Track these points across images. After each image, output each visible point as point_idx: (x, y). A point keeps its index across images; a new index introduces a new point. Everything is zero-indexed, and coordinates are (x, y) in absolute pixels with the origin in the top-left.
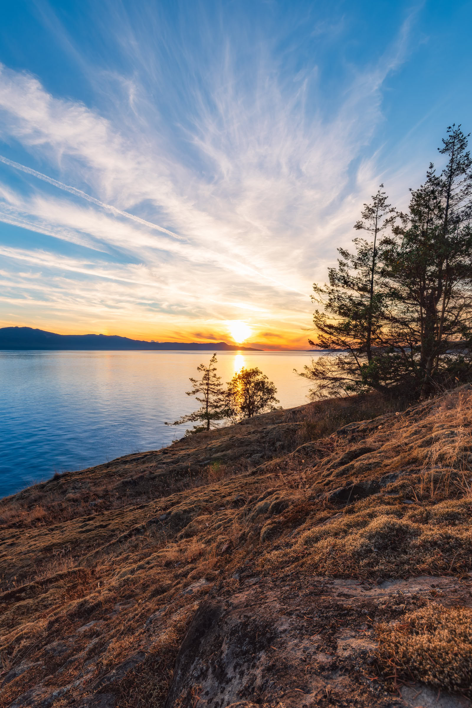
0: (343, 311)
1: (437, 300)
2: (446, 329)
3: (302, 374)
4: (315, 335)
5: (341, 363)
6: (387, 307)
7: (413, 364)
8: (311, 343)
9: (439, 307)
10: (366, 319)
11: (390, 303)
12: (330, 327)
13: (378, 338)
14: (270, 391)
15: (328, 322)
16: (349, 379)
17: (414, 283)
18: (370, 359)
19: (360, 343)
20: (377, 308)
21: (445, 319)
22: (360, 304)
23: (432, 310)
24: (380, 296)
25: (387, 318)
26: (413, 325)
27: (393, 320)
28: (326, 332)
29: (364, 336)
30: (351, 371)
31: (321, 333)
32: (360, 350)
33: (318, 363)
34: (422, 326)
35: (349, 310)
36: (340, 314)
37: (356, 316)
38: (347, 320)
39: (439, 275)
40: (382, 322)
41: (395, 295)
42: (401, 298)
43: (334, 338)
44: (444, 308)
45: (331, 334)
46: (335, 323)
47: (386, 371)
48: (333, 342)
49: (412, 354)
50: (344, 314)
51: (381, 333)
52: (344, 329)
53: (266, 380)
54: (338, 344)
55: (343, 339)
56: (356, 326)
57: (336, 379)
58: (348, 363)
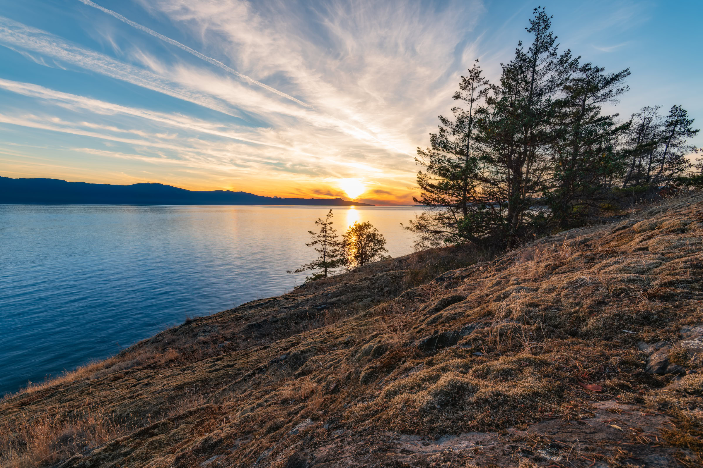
0: (443, 172)
1: (522, 163)
2: (530, 189)
3: (408, 228)
4: (418, 192)
5: (441, 218)
6: (480, 169)
7: (501, 219)
8: (415, 200)
9: (524, 169)
10: (462, 179)
11: (482, 165)
12: (432, 186)
13: (472, 196)
14: (380, 242)
15: (430, 182)
16: (447, 231)
17: (503, 148)
18: (465, 214)
19: (457, 201)
20: (472, 170)
21: (529, 180)
22: (458, 166)
23: (518, 172)
24: (474, 160)
25: (481, 179)
26: (503, 185)
27: (486, 180)
28: (428, 190)
29: (460, 195)
30: (450, 225)
31: (423, 191)
32: (458, 207)
33: (421, 218)
34: (509, 186)
35: (448, 171)
36: (440, 175)
37: (454, 177)
38: (446, 180)
39: (525, 142)
40: (476, 182)
41: (487, 158)
42: (491, 161)
43: (435, 196)
44: (528, 171)
45: (432, 192)
46: (435, 183)
47: (479, 226)
48: (434, 200)
49: (501, 211)
50: (444, 175)
51: (475, 192)
52: (443, 188)
53: (376, 233)
54: (438, 201)
55: (443, 196)
56: (453, 186)
57: (436, 232)
58: (447, 218)
